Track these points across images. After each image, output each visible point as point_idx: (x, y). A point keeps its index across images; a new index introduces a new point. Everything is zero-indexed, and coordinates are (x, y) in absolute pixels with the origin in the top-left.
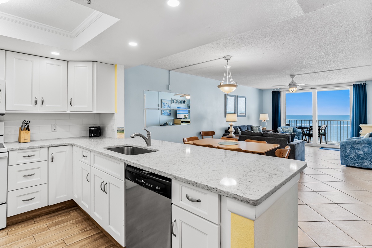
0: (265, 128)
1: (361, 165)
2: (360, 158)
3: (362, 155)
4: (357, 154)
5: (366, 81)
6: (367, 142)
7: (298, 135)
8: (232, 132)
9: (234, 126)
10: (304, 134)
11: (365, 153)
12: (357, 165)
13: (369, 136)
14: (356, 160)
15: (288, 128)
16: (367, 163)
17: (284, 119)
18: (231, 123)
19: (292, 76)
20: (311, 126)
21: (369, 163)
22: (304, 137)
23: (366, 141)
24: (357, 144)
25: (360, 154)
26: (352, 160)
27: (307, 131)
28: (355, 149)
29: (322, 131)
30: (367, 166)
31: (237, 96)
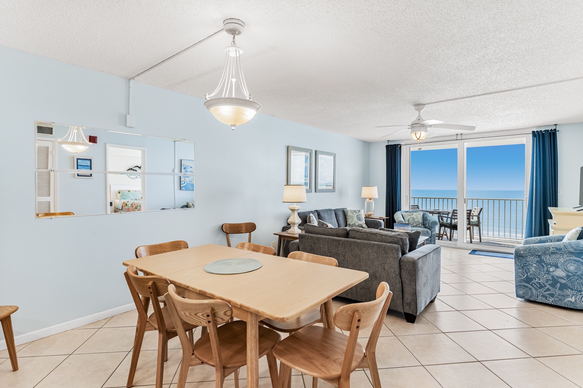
0: (371, 214)
1: (561, 300)
2: (558, 285)
3: (562, 278)
4: (553, 277)
5: (556, 125)
6: (575, 250)
7: (432, 227)
8: (294, 224)
9: (299, 211)
10: (442, 225)
11: (570, 274)
12: (550, 301)
13: (578, 235)
14: (548, 290)
15: (413, 214)
16: (573, 298)
17: (406, 196)
18: (295, 206)
19: (419, 106)
20: (454, 210)
21: (578, 297)
22: (443, 228)
23: (572, 247)
24: (553, 253)
25: (558, 275)
26: (540, 288)
27: (448, 218)
28: (547, 264)
29: (473, 219)
30: (573, 303)
31: (316, 151)
